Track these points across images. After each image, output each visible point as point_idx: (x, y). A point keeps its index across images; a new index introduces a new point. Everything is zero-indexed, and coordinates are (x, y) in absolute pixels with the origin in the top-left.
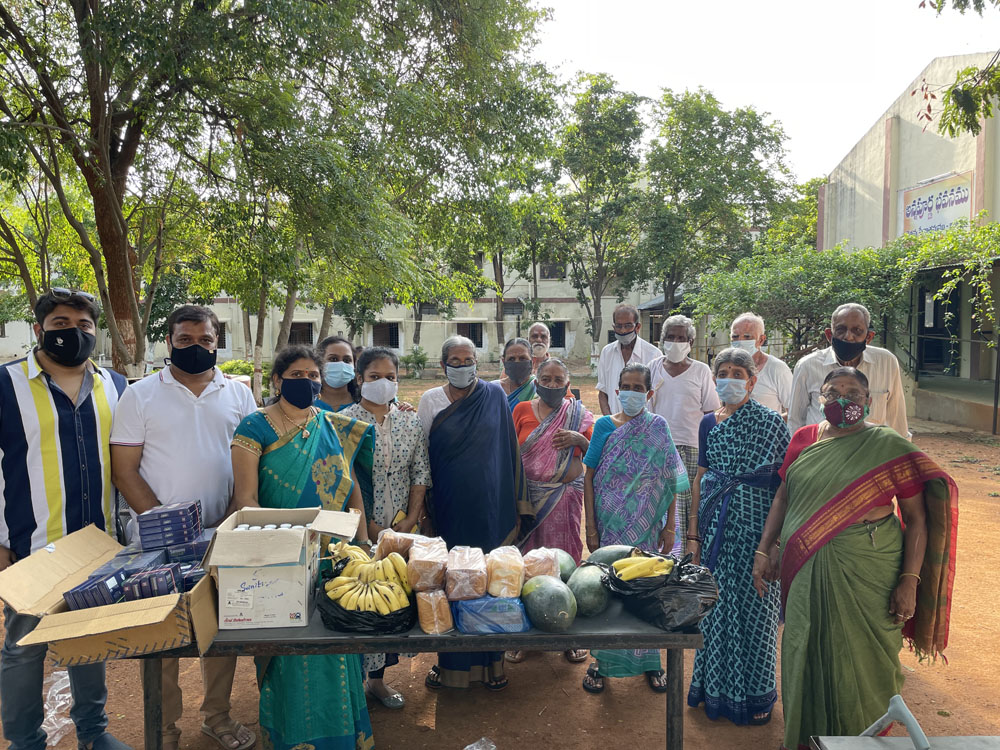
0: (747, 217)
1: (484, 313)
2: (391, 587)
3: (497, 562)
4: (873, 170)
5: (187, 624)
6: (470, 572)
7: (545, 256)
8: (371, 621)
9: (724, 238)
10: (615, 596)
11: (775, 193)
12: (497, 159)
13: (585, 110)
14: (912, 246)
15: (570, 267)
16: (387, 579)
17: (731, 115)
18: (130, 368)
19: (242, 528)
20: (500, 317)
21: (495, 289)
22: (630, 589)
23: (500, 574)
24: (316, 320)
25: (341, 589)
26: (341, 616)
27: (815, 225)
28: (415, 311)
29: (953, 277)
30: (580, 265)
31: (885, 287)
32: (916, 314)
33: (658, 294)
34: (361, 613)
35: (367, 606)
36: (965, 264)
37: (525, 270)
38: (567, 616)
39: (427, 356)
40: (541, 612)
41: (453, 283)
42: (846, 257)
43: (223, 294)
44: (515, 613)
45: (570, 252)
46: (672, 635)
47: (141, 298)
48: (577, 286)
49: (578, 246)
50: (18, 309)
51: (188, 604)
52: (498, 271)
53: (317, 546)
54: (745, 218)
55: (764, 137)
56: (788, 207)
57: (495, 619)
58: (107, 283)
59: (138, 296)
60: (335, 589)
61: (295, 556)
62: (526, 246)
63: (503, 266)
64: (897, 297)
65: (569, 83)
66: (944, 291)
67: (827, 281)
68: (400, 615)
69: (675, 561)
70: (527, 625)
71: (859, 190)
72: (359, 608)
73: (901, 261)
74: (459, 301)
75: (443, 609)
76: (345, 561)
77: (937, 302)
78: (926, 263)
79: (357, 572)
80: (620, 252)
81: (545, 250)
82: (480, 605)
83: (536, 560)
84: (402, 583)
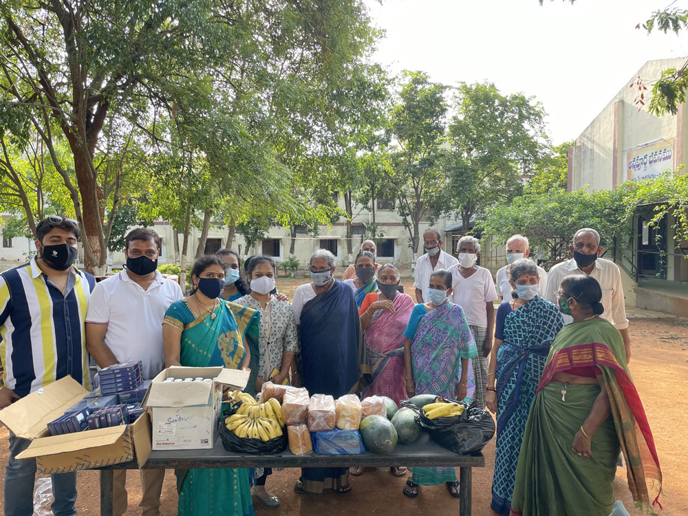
0: (519, 168)
1: (339, 233)
2: (270, 422)
3: (343, 406)
4: (606, 138)
5: (130, 446)
6: (324, 412)
7: (380, 195)
8: (256, 445)
9: (503, 182)
10: (423, 430)
11: (538, 152)
12: (347, 128)
13: (408, 95)
14: (633, 189)
15: (397, 202)
16: (267, 416)
17: (508, 98)
18: (96, 269)
19: (170, 380)
20: (349, 235)
21: (346, 216)
22: (434, 425)
23: (345, 414)
24: (223, 237)
25: (237, 423)
26: (237, 443)
27: (566, 174)
28: (292, 231)
29: (661, 210)
30: (404, 200)
31: (614, 217)
32: (636, 236)
33: (458, 221)
34: (250, 440)
35: (254, 435)
36: (669, 202)
37: (367, 203)
38: (391, 443)
39: (299, 262)
40: (372, 440)
41: (316, 212)
42: (588, 196)
43: (161, 219)
44: (355, 441)
45: (398, 191)
46: (463, 458)
47: (105, 221)
48: (402, 214)
49: (403, 187)
50: (21, 228)
51: (131, 432)
52: (348, 205)
53: (221, 393)
54: (517, 169)
55: (530, 114)
56: (547, 161)
57: (341, 445)
58: (82, 211)
59: (102, 220)
60: (232, 423)
61: (205, 400)
62: (366, 186)
63: (352, 201)
64: (623, 224)
65: (397, 77)
66: (655, 220)
67: (575, 213)
68: (277, 441)
69: (466, 406)
70: (364, 449)
71: (596, 149)
72: (248, 436)
73: (625, 199)
74: (321, 224)
75: (305, 436)
76: (239, 404)
77: (650, 228)
78: (643, 201)
79: (247, 412)
80: (432, 192)
81: (380, 190)
82: (331, 435)
83: (370, 404)
84: (278, 419)
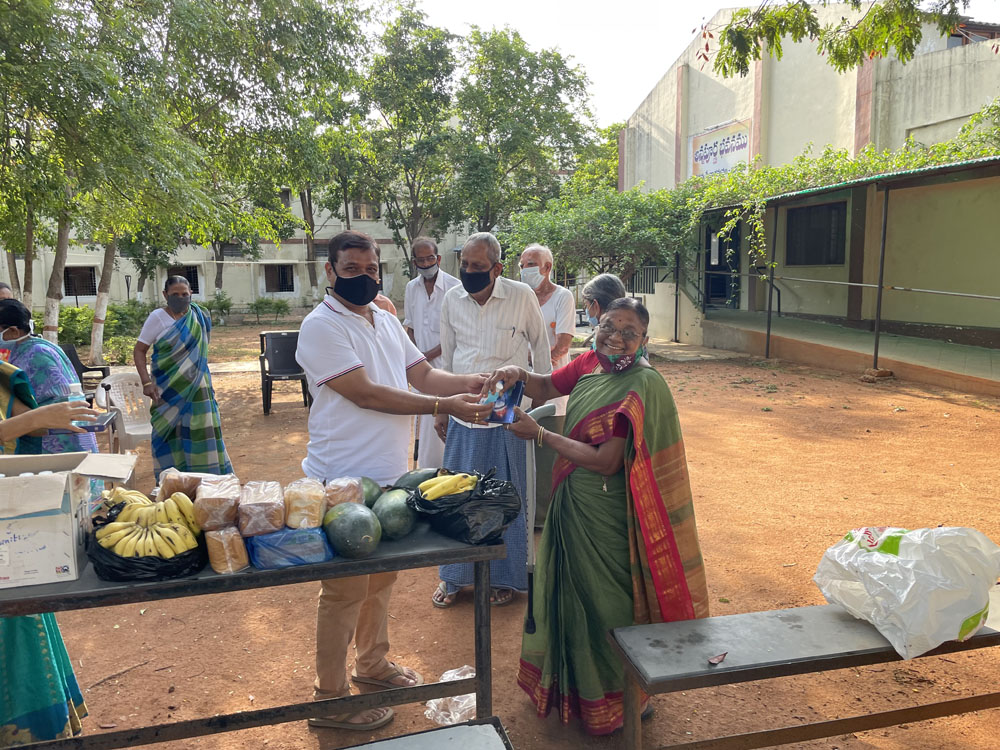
0: (554, 159)
1: (294, 254)
2: (175, 529)
3: (296, 493)
4: (666, 114)
6: (265, 505)
7: (357, 195)
8: (153, 566)
9: (534, 180)
10: (420, 518)
11: (579, 136)
12: (299, 87)
13: (394, 41)
14: (699, 187)
15: (384, 207)
16: (170, 521)
17: (537, 55)
20: (311, 257)
21: (304, 229)
22: (435, 508)
23: (299, 505)
24: (98, 263)
25: (115, 536)
26: (117, 565)
27: (617, 168)
28: (216, 251)
29: (733, 216)
30: (394, 204)
31: (677, 226)
32: (703, 252)
34: (140, 559)
35: (147, 551)
36: (743, 204)
37: (337, 209)
39: (232, 302)
40: (343, 539)
41: (254, 219)
42: (643, 198)
44: (316, 543)
45: (383, 190)
46: (477, 548)
48: (393, 226)
49: (391, 185)
52: (307, 211)
53: (86, 493)
55: (569, 80)
56: (591, 150)
57: (295, 551)
60: (108, 536)
61: (56, 502)
62: (335, 182)
63: (313, 204)
64: (687, 235)
66: (726, 229)
67: (626, 221)
68: (187, 557)
69: (479, 477)
70: (330, 554)
71: (655, 134)
72: (137, 554)
73: (690, 201)
74: (264, 241)
76: (120, 506)
77: (721, 239)
78: (712, 203)
79: (135, 516)
80: (435, 191)
81: (357, 189)
82: (278, 539)
83: (339, 488)
84: (188, 524)
